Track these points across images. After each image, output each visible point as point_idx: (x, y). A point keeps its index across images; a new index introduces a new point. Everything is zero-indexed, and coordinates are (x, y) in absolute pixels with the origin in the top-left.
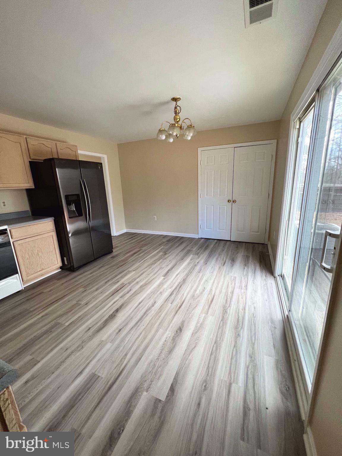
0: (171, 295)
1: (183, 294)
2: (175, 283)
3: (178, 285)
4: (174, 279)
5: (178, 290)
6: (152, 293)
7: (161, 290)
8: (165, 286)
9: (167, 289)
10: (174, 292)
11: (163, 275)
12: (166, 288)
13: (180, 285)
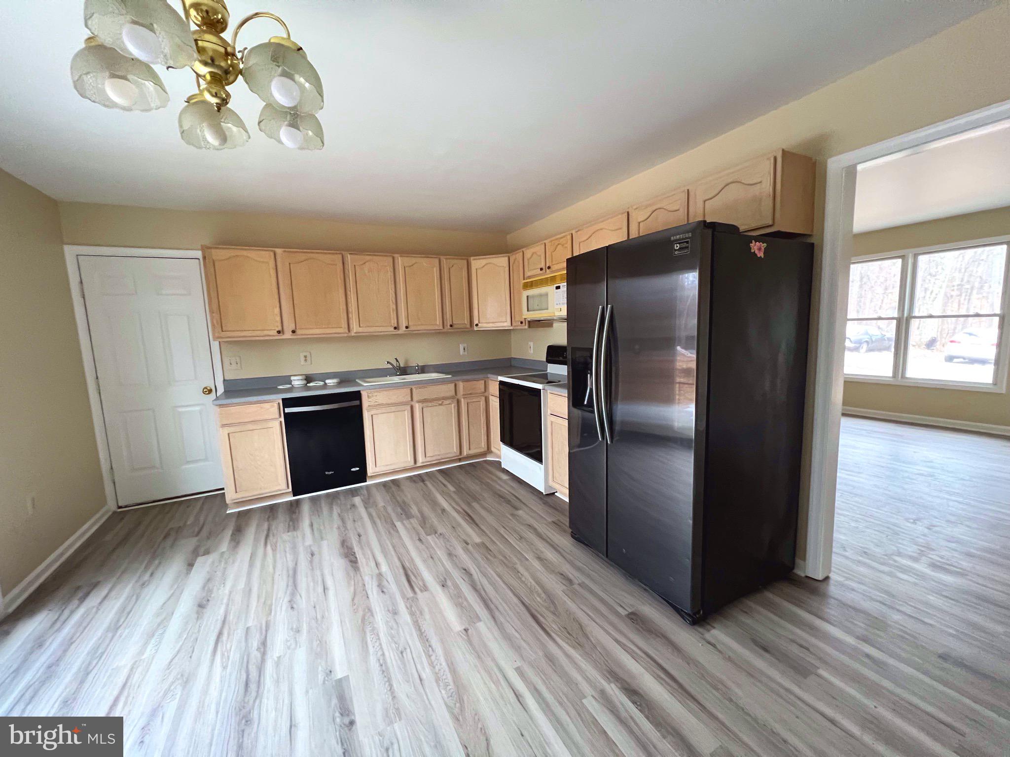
0: (264, 643)
1: (225, 668)
2: (277, 681)
3: (259, 687)
4: (291, 693)
5: (250, 667)
6: (323, 617)
7: (304, 637)
8: (301, 655)
9: (289, 648)
10: (259, 655)
11: (353, 682)
12: (295, 649)
13: (253, 687)
